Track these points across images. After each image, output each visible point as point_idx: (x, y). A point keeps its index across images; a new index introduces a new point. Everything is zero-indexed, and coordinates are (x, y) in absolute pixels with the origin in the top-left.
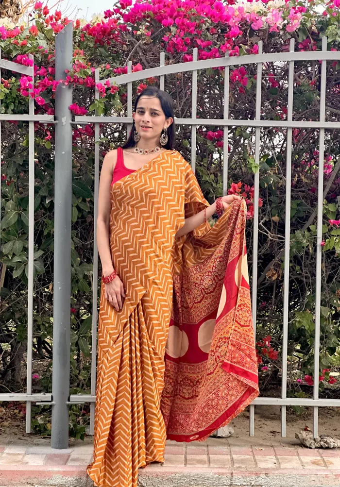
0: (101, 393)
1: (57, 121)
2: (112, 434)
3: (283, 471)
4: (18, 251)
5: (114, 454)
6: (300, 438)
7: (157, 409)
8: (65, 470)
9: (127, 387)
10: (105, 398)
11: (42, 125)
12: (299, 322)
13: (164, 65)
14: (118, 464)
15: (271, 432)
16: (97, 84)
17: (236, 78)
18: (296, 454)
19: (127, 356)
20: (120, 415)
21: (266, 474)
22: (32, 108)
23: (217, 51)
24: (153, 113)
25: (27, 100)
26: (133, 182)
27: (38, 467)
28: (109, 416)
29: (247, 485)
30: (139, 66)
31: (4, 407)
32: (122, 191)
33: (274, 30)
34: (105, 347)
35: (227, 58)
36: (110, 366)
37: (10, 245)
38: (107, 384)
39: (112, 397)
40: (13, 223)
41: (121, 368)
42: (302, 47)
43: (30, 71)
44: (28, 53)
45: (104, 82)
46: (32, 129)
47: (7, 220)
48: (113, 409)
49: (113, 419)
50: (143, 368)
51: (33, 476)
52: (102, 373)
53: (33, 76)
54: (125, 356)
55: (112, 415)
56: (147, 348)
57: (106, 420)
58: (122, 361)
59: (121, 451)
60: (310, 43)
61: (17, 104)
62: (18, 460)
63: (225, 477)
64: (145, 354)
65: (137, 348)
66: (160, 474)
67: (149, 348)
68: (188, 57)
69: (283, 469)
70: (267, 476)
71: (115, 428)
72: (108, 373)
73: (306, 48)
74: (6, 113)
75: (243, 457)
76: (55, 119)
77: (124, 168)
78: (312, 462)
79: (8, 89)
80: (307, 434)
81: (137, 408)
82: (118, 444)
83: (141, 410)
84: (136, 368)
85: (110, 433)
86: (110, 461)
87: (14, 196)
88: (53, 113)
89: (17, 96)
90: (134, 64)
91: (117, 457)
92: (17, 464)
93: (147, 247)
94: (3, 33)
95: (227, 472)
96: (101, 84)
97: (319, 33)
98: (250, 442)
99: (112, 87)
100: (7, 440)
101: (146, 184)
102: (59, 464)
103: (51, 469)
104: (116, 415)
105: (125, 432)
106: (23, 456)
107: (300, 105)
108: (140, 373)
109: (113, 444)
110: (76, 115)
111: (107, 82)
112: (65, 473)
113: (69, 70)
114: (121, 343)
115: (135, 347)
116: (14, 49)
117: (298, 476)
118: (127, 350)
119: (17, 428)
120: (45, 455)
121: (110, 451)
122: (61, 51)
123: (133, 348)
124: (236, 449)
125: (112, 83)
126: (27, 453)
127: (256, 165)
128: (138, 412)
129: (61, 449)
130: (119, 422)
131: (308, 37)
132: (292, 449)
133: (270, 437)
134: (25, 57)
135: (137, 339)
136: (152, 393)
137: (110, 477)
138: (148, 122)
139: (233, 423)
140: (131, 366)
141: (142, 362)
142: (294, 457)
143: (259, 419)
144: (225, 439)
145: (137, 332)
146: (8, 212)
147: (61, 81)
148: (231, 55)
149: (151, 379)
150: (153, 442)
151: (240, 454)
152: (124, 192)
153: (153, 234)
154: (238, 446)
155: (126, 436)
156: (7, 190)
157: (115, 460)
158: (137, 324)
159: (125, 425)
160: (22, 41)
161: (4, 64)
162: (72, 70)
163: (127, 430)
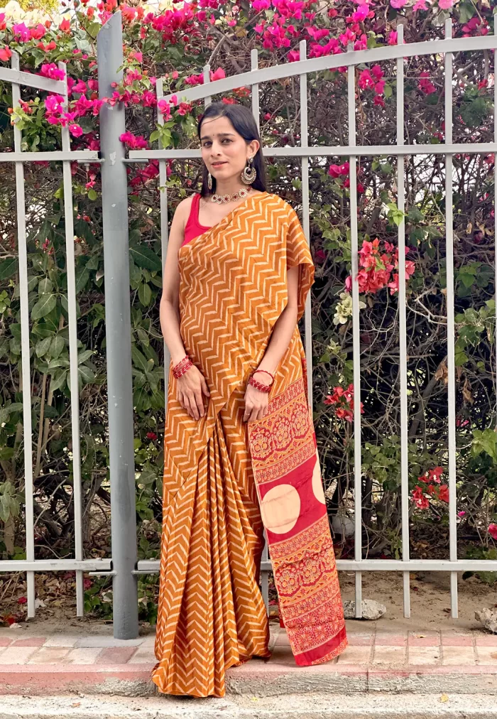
0: (166, 558)
1: (103, 160)
2: (183, 617)
3: (445, 670)
4: (56, 352)
5: (188, 646)
6: (482, 619)
7: (250, 579)
8: (122, 671)
9: (204, 549)
10: (173, 564)
11: (82, 165)
12: (478, 445)
13: (256, 69)
14: (193, 660)
15: (444, 611)
16: (159, 101)
17: (366, 82)
18: (472, 644)
19: (203, 502)
20: (194, 590)
21: (417, 674)
22: (66, 141)
23: (337, 43)
24: (225, 140)
25: (59, 130)
26: (205, 245)
27: (85, 667)
28: (179, 590)
29: (390, 690)
30: (220, 71)
31: (58, 579)
32: (190, 258)
33: (420, 8)
34: (172, 487)
35: (351, 53)
36: (179, 518)
37: (46, 343)
38: (175, 544)
39: (183, 562)
40: (50, 311)
41: (194, 521)
42: (468, 30)
43: (61, 87)
44: (57, 61)
45: (169, 98)
46: (67, 171)
47: (40, 307)
48: (184, 580)
49: (185, 594)
50: (228, 520)
51: (77, 681)
52: (168, 528)
53: (66, 94)
54: (201, 503)
55: (183, 588)
56: (232, 491)
57: (175, 597)
58: (196, 510)
59: (198, 643)
60: (479, 25)
61: (44, 137)
62: (61, 656)
63: (358, 679)
64: (230, 499)
65: (219, 491)
66: (260, 676)
67: (234, 489)
68: (294, 56)
69: (446, 666)
70: (420, 677)
71: (188, 608)
72: (176, 527)
73: (472, 32)
74: (29, 150)
75: (390, 649)
76: (100, 156)
77: (197, 224)
78: (491, 656)
79: (29, 115)
80: (492, 613)
81: (221, 579)
82: (192, 631)
83: (226, 582)
84: (218, 518)
85: (180, 616)
86: (182, 656)
87: (50, 272)
88: (97, 147)
89: (44, 125)
90: (213, 69)
91: (192, 651)
92: (56, 663)
93: (228, 339)
94: (23, 33)
95: (361, 671)
96: (165, 102)
97: (492, 8)
98: (408, 626)
99: (181, 105)
100: (52, 628)
101: (222, 247)
102: (117, 662)
103: (102, 670)
104: (188, 590)
105: (202, 614)
106: (70, 651)
107: (471, 119)
108: (224, 527)
109: (186, 632)
110: (130, 149)
111: (172, 98)
112: (123, 676)
113: (118, 83)
114: (194, 483)
115: (216, 488)
116: (38, 56)
117: (466, 676)
118: (203, 494)
119: (71, 609)
120: (100, 650)
121: (182, 642)
122: (105, 55)
123: (213, 490)
124: (384, 636)
125: (181, 99)
126: (76, 647)
127: (400, 213)
128: (223, 585)
129: (127, 639)
130: (193, 599)
131: (475, 15)
132: (469, 635)
133: (440, 617)
134: (53, 67)
135: (218, 476)
136: (241, 557)
137: (182, 680)
138: (219, 155)
139: (391, 598)
140: (210, 517)
141: (226, 510)
142: (468, 648)
143: (430, 592)
144: (373, 622)
145: (218, 466)
146: (42, 295)
147: (105, 100)
148: (356, 48)
149: (240, 537)
150: (248, 627)
151: (386, 645)
152: (192, 260)
153: (236, 319)
154: (389, 631)
155: (204, 621)
156: (40, 263)
157: (188, 655)
158: (218, 456)
159: (202, 604)
160: (48, 44)
161: (24, 78)
162: (121, 83)
163: (205, 612)
